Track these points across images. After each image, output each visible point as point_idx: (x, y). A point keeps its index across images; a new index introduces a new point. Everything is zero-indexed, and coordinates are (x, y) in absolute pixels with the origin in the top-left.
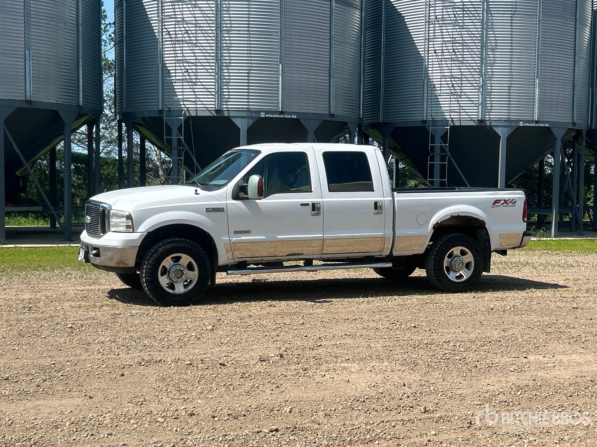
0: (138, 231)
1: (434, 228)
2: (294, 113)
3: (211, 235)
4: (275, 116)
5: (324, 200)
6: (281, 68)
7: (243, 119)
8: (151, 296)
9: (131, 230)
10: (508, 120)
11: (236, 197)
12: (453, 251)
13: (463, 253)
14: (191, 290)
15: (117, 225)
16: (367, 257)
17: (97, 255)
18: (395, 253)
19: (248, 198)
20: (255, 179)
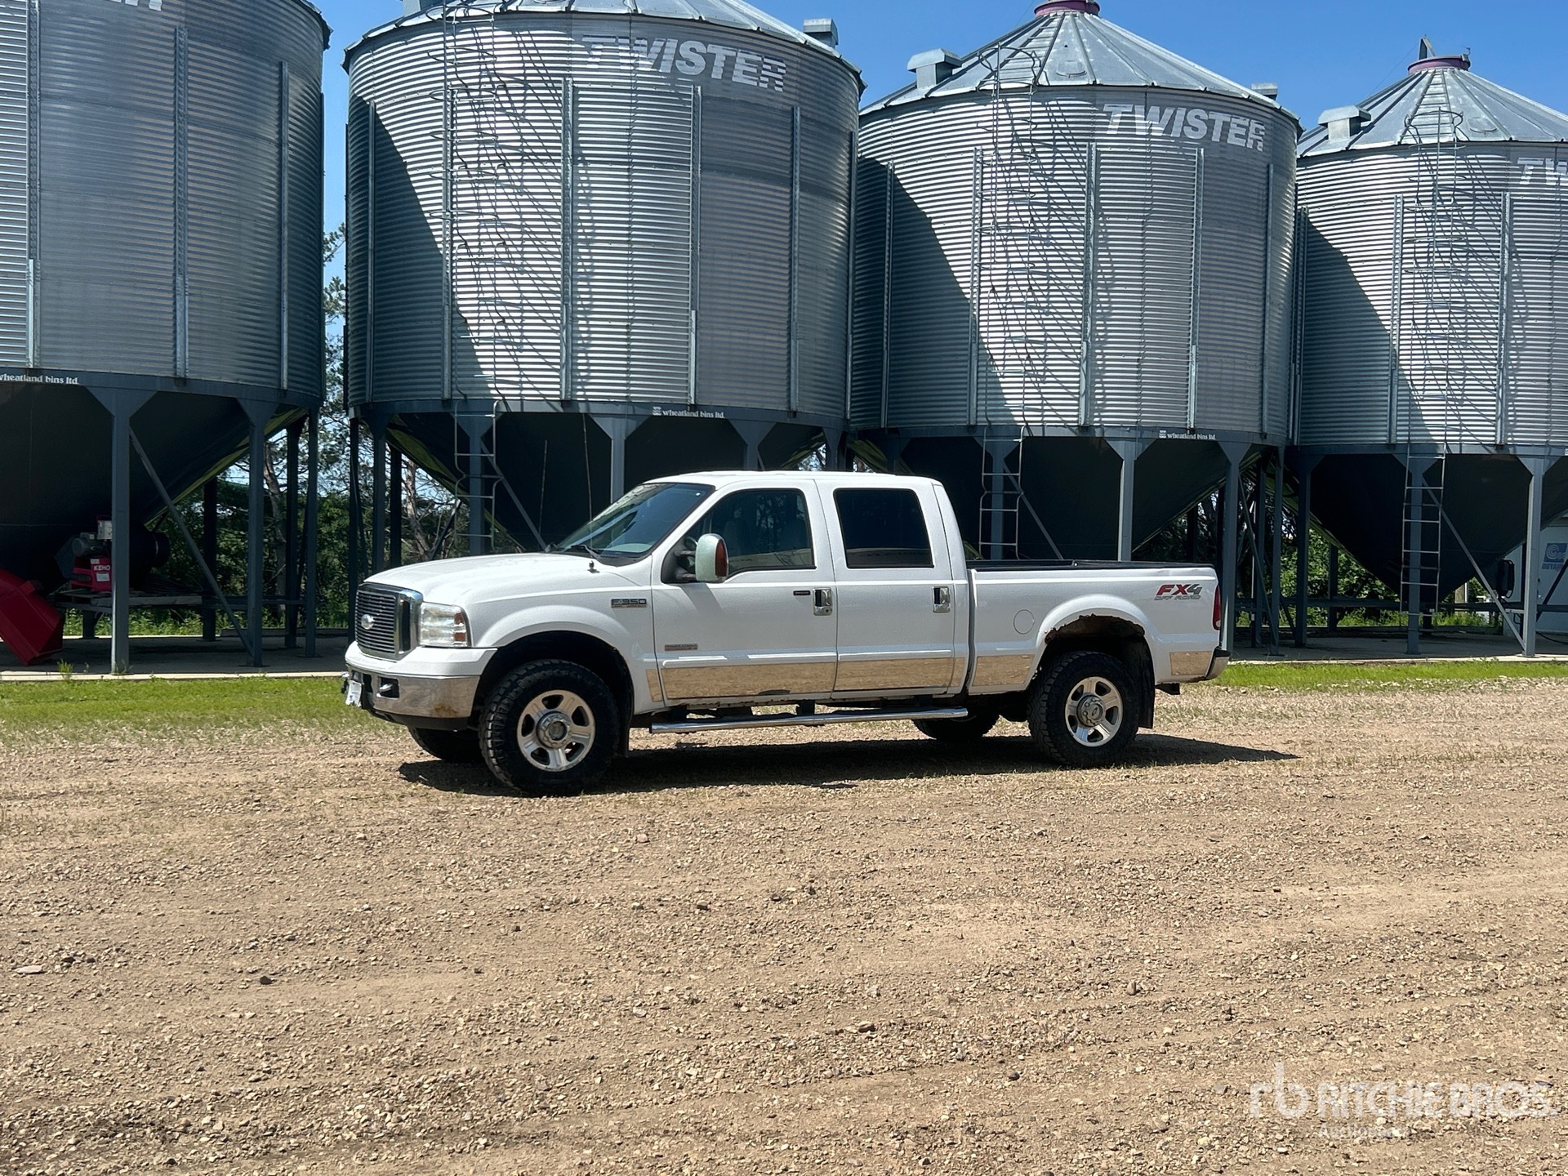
0: (479, 645)
1: (1047, 640)
2: (719, 409)
3: (622, 653)
4: (681, 414)
5: (838, 583)
6: (693, 318)
7: (618, 420)
8: (502, 777)
9: (465, 644)
10: (1138, 428)
11: (668, 577)
12: (1082, 686)
13: (1101, 690)
14: (580, 765)
15: (434, 634)
16: (917, 697)
17: (393, 693)
18: (973, 690)
19: (694, 580)
20: (709, 542)
